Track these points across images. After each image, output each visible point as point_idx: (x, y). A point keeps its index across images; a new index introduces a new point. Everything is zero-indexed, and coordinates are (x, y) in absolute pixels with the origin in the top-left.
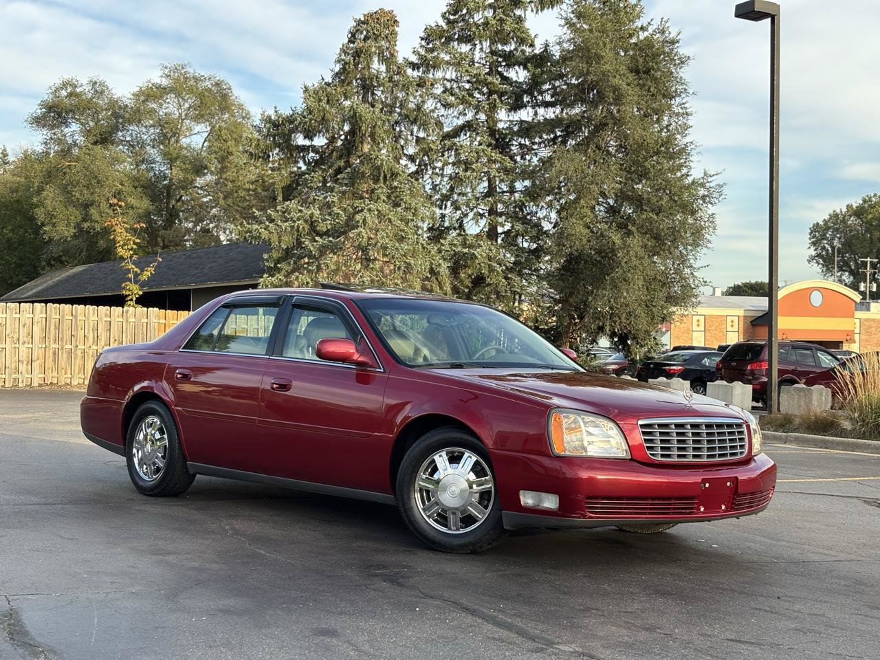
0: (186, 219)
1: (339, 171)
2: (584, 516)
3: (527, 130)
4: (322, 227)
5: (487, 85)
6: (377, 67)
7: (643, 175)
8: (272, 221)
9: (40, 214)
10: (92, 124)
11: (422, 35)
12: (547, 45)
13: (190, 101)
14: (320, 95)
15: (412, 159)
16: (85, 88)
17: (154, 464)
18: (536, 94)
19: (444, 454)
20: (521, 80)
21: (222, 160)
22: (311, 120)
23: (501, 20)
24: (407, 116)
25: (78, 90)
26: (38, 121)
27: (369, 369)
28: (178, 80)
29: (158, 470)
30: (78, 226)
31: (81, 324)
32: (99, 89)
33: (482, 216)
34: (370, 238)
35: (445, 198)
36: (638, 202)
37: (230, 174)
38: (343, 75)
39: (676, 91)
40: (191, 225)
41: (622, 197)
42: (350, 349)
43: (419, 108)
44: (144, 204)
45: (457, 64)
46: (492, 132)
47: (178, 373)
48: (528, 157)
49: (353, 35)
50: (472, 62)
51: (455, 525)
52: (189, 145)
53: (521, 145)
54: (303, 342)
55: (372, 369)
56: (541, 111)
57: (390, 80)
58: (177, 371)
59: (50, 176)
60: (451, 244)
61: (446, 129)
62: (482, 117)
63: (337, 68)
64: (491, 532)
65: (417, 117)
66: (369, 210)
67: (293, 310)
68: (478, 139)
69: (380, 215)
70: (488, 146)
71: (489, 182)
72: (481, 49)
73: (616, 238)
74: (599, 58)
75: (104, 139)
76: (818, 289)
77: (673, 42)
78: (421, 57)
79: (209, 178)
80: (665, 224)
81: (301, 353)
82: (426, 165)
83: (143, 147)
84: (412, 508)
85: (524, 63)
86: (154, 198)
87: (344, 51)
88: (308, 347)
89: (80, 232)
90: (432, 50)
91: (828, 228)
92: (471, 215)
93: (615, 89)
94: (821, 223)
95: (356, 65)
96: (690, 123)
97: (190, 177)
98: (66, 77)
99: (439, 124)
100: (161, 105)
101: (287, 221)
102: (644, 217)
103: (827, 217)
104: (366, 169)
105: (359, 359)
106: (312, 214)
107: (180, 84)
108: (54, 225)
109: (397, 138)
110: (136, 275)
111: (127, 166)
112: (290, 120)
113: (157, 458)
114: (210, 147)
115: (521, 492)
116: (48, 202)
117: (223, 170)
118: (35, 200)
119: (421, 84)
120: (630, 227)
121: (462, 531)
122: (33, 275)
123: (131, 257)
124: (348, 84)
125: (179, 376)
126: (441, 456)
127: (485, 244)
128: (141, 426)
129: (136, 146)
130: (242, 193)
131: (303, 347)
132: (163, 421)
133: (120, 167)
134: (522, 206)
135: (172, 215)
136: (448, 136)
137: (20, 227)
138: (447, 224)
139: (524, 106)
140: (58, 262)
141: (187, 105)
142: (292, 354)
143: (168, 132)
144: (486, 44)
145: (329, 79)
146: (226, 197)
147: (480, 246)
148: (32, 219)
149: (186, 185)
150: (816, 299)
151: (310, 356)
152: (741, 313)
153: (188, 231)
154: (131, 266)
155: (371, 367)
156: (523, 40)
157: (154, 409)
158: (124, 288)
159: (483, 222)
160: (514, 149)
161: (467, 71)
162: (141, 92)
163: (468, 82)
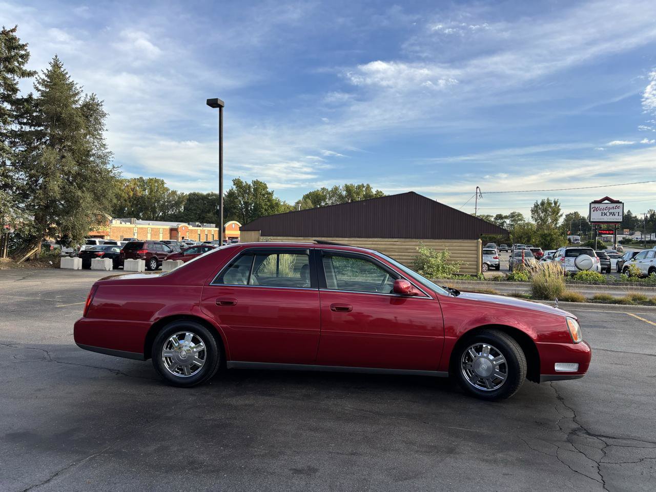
96: (106, 143)
105: (414, 291)
115: (556, 364)
155: (421, 296)
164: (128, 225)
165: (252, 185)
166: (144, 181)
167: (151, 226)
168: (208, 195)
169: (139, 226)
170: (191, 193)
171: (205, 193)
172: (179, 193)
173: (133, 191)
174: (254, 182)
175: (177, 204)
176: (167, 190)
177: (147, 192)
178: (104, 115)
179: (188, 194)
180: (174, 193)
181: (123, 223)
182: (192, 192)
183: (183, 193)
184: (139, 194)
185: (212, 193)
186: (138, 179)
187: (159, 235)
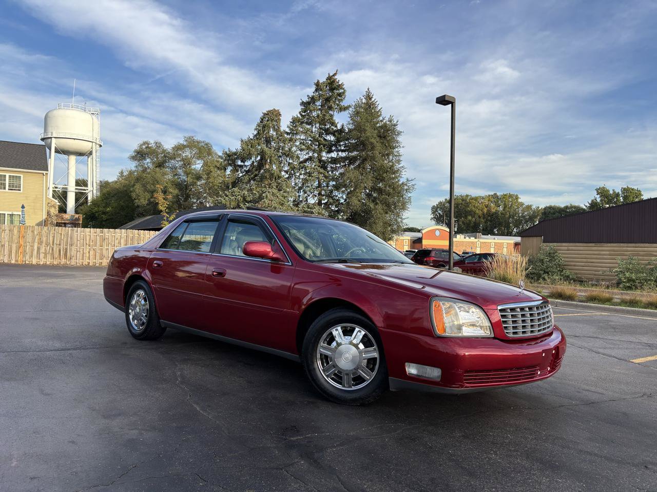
0: (193, 198)
1: (256, 175)
2: (462, 386)
3: (334, 161)
4: (248, 199)
5: (318, 141)
6: (272, 132)
7: (382, 180)
8: (227, 196)
9: (134, 195)
10: (155, 159)
11: (291, 121)
12: (343, 126)
13: (195, 151)
14: (248, 144)
15: (286, 172)
16: (152, 145)
17: (141, 320)
18: (338, 146)
19: (339, 328)
20: (332, 140)
21: (208, 174)
22: (244, 153)
23: (324, 115)
24: (285, 154)
25: (150, 146)
26: (133, 158)
27: (280, 263)
28: (190, 142)
29: (143, 324)
30: (149, 200)
31: (142, 238)
32: (158, 145)
33: (316, 196)
34: (268, 204)
35: (300, 188)
36: (380, 191)
37: (210, 180)
38: (258, 136)
39: (396, 146)
40: (195, 201)
41: (374, 189)
42: (267, 248)
43: (290, 149)
44: (176, 192)
45: (305, 133)
46: (320, 161)
47: (155, 264)
48: (334, 173)
49: (262, 119)
50: (312, 132)
51: (348, 383)
52: (195, 169)
53: (331, 167)
54: (235, 244)
55: (282, 263)
56: (340, 153)
57: (278, 138)
58: (155, 262)
59: (138, 179)
60: (303, 207)
61: (301, 160)
62: (316, 155)
63: (256, 132)
64: (377, 391)
65: (289, 154)
66: (269, 192)
67: (228, 223)
68: (314, 164)
69: (273, 194)
70: (319, 167)
71: (319, 182)
72: (316, 127)
73: (372, 205)
74: (365, 130)
75: (160, 165)
76: (438, 229)
77: (395, 125)
78: (291, 129)
79: (203, 182)
80: (391, 200)
81: (232, 250)
82: (292, 175)
83: (176, 169)
84: (314, 369)
85: (333, 134)
86: (180, 190)
87: (258, 125)
88: (238, 247)
89: (150, 203)
90: (295, 127)
91: (438, 208)
92: (311, 196)
93: (372, 143)
94: (435, 205)
95: (264, 131)
96: (401, 159)
97: (195, 181)
98: (145, 140)
99: (298, 157)
100: (183, 152)
101: (233, 196)
102: (383, 197)
103: (438, 203)
104: (267, 175)
105: (274, 256)
106: (244, 193)
107: (191, 144)
108: (139, 200)
109: (280, 163)
110: (167, 218)
111: (170, 177)
112: (235, 154)
113: (142, 316)
114: (203, 170)
115: (406, 364)
116: (137, 190)
117: (208, 178)
118: (131, 189)
119: (291, 140)
120: (377, 201)
121: (354, 388)
122: (132, 219)
123: (165, 210)
124: (260, 140)
125: (155, 265)
126: (337, 330)
127: (317, 208)
128: (134, 296)
129: (174, 168)
130: (216, 187)
131: (235, 247)
132: (146, 293)
133: (166, 177)
134: (331, 192)
135: (187, 197)
136: (301, 162)
137: (127, 201)
138: (301, 199)
139: (333, 152)
140: (142, 215)
141: (194, 152)
142: (227, 251)
143: (187, 163)
144: (317, 125)
145: (252, 137)
146: (209, 189)
147: (315, 208)
148: (130, 197)
149: (194, 184)
150: (437, 233)
151: (239, 253)
152: (409, 238)
153: (194, 203)
154: (165, 214)
155: (282, 261)
156: (333, 124)
157: (141, 286)
158: (162, 224)
159: (316, 198)
160: (329, 169)
161: (310, 135)
162: (176, 147)
163: (310, 140)
164: (473, 239)
165: (620, 193)
166: (498, 197)
167: (496, 241)
168: (567, 207)
169: (482, 240)
170: (547, 207)
171: (562, 206)
172: (534, 207)
173: (486, 207)
174: (624, 189)
175: (532, 218)
176: (522, 204)
177: (501, 208)
178: (399, 133)
179: (543, 207)
180: (529, 207)
181: (467, 238)
182: (548, 205)
183: (538, 207)
184: (493, 211)
185: (571, 205)
186: (492, 195)
187: (503, 249)
